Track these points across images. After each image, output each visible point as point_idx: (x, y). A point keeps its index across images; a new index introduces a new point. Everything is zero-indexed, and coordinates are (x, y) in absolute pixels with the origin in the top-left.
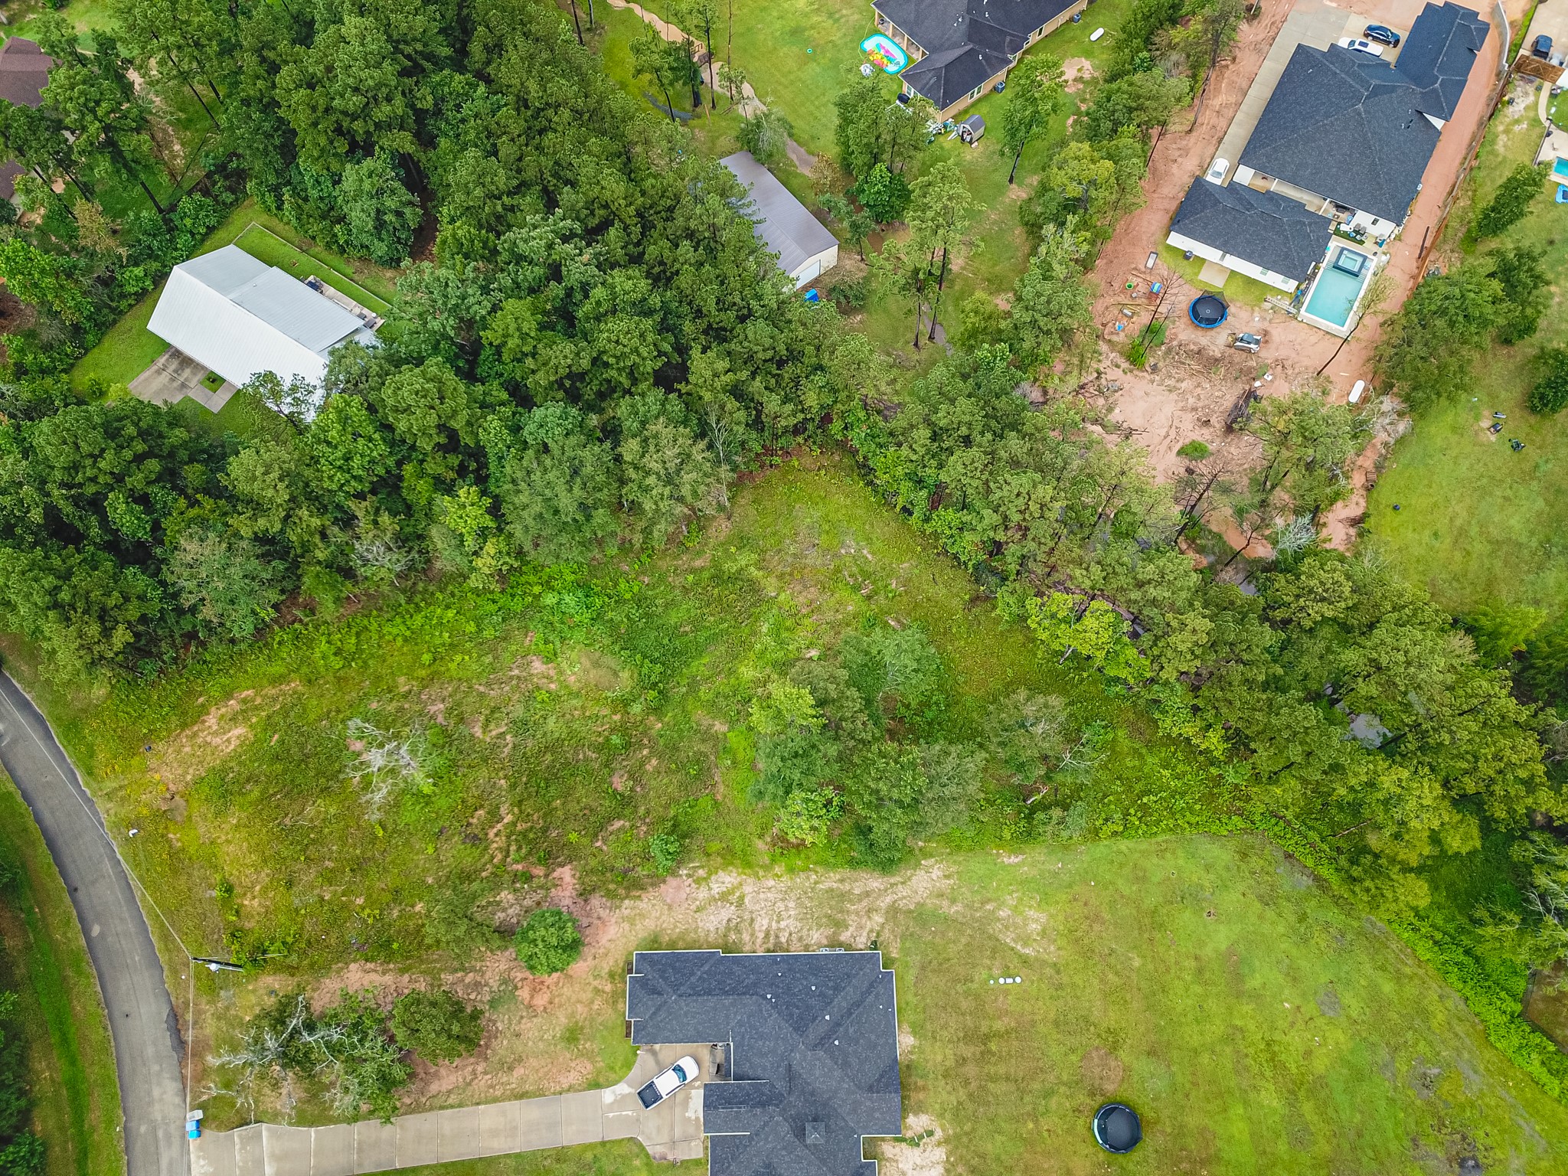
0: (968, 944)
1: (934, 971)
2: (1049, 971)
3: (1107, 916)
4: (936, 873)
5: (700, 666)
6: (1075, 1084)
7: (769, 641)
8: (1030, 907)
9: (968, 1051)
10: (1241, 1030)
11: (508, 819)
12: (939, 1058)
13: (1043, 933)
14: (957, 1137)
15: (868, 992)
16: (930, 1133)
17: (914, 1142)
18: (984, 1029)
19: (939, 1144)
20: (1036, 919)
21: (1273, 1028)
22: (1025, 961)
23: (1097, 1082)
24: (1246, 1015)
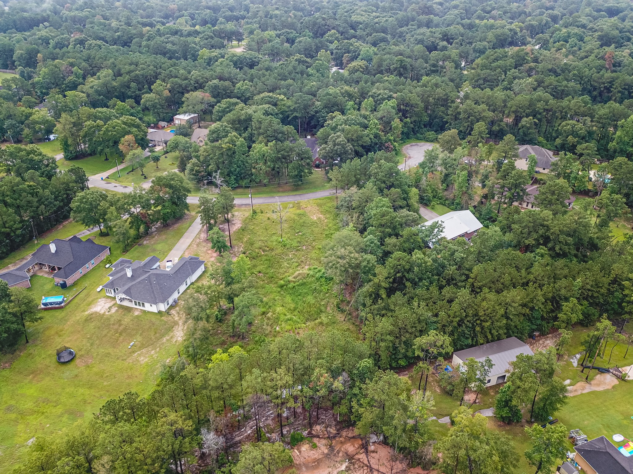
0: (151, 339)
1: (150, 326)
2: (125, 358)
3: (127, 381)
4: (179, 339)
5: (288, 299)
6: (88, 352)
8: (149, 360)
9: (121, 328)
10: (56, 406)
11: (263, 253)
12: (126, 320)
13: (138, 361)
14: (102, 317)
16: (109, 312)
17: (110, 308)
18: (124, 334)
19: (105, 312)
20: (144, 360)
21: (47, 417)
22: (134, 352)
23: (83, 358)
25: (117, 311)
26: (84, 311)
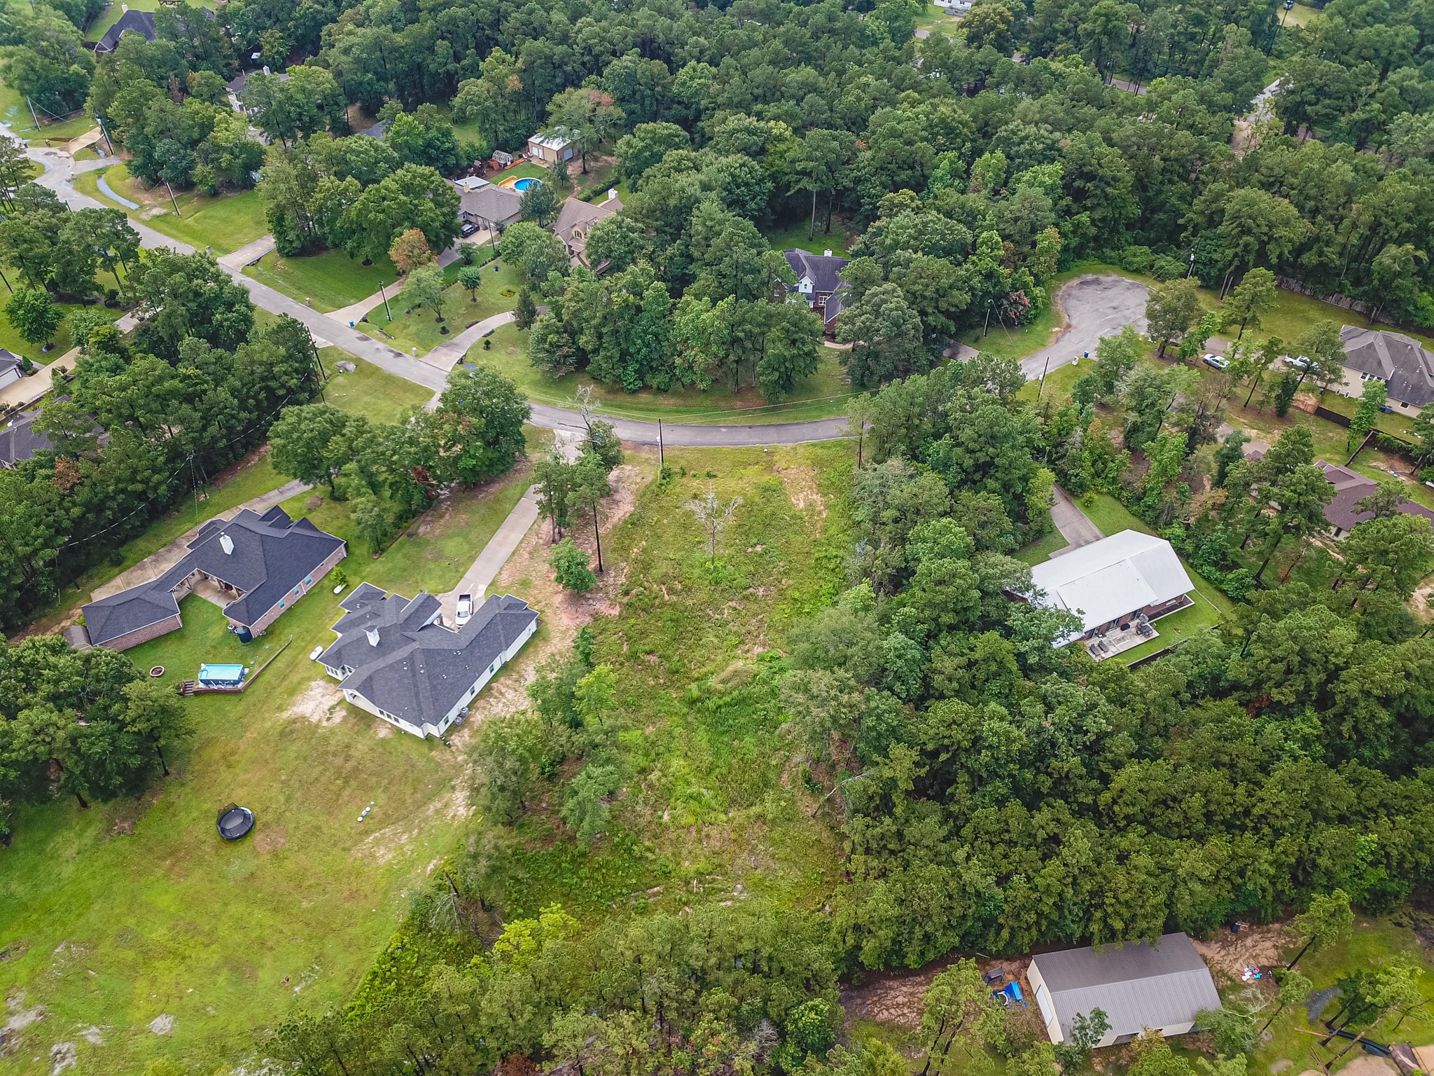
0: (404, 802)
1: (406, 771)
2: (348, 844)
3: (347, 905)
4: (462, 811)
5: (702, 738)
6: (279, 818)
7: (694, 790)
8: (394, 858)
9: (349, 765)
10: (207, 946)
11: (667, 597)
12: (359, 746)
13: (372, 856)
14: (314, 732)
15: (419, 705)
16: (328, 719)
17: (332, 709)
18: (352, 782)
19: (320, 721)
20: (385, 856)
21: (190, 970)
22: (367, 833)
23: (268, 831)
24: (212, 956)
25: (345, 720)
26: (280, 709)
